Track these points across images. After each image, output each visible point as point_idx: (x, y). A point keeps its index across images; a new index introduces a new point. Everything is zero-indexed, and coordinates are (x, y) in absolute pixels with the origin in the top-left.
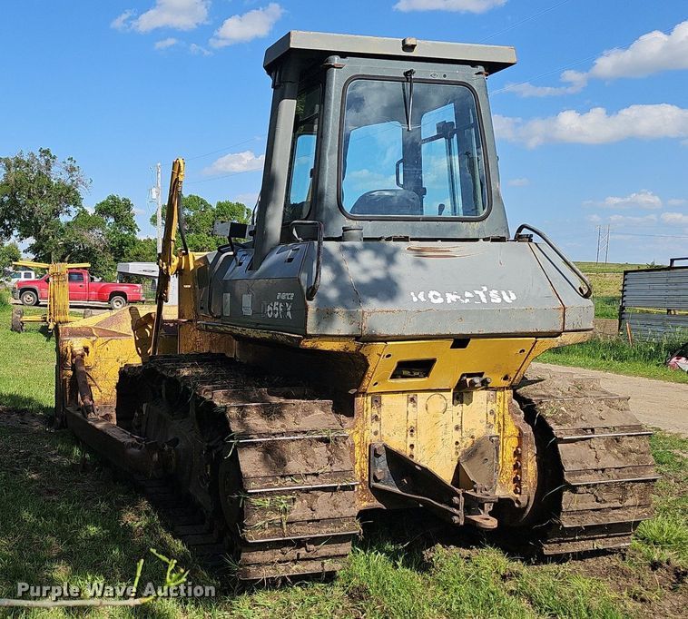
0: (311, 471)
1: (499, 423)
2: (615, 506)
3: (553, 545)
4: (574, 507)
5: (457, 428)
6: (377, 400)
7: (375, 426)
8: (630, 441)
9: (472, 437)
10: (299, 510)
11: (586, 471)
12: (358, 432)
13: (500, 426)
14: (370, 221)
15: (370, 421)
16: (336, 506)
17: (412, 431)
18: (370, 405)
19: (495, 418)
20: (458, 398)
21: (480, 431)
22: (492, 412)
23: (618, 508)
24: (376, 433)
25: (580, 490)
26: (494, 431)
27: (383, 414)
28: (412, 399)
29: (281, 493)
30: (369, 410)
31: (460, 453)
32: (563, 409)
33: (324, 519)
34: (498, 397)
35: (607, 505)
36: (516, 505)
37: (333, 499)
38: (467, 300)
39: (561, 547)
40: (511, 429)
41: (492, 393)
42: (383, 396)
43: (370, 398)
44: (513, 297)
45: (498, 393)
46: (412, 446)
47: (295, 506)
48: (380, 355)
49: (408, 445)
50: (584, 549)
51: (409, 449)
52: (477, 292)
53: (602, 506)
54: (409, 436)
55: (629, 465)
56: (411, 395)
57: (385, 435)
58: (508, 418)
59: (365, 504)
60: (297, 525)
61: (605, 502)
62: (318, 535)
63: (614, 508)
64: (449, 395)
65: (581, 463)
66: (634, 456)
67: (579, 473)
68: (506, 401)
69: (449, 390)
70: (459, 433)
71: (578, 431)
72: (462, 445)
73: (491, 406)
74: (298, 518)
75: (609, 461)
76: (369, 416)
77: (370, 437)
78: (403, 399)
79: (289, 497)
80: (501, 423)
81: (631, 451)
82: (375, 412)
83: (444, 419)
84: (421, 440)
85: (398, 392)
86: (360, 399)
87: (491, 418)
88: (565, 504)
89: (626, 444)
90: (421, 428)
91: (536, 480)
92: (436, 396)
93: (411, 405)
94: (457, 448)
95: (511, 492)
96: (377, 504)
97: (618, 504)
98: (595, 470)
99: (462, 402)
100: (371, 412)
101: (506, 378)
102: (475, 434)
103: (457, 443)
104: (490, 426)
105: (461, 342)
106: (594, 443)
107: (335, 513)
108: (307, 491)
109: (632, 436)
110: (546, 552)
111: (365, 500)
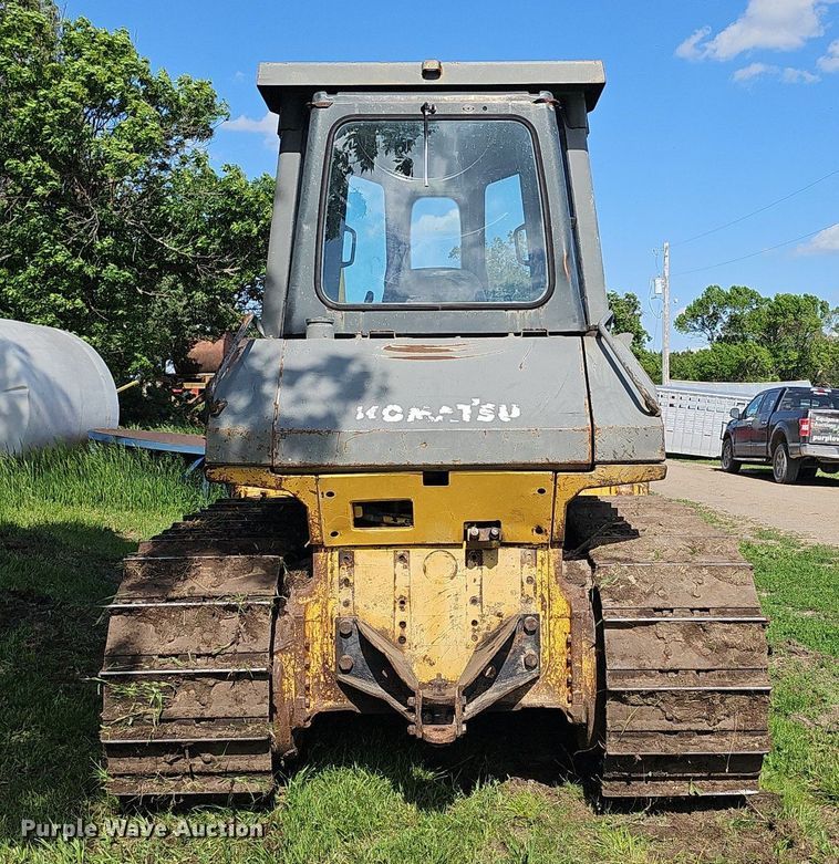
0: (204, 650)
1: (542, 596)
2: (700, 728)
3: (616, 783)
4: (625, 725)
5: (474, 601)
6: (347, 556)
7: (345, 594)
8: (726, 631)
9: (499, 615)
10: (183, 703)
11: (644, 672)
12: (317, 601)
13: (543, 600)
14: (364, 310)
15: (337, 586)
16: (238, 701)
17: (403, 602)
18: (336, 565)
19: (535, 588)
20: (474, 558)
21: (512, 607)
22: (530, 580)
23: (707, 732)
24: (346, 604)
25: (634, 699)
26: (535, 608)
27: (358, 577)
28: (402, 557)
29: (150, 678)
30: (336, 571)
31: (480, 638)
32: (631, 578)
33: (217, 718)
34: (539, 558)
35: (684, 727)
36: (569, 719)
37: (234, 690)
38: (440, 418)
39: (630, 787)
40: (560, 606)
41: (529, 552)
42: (357, 552)
43: (336, 554)
44: (516, 412)
45: (539, 553)
46: (403, 624)
47: (178, 698)
48: (316, 493)
49: (397, 623)
50: (671, 793)
51: (398, 629)
52: (460, 407)
53: (677, 727)
54: (398, 609)
55: (721, 666)
56: (401, 551)
57: (361, 606)
58: (556, 590)
59: (331, 703)
60: (180, 724)
61: (680, 721)
62: (204, 739)
63: (701, 733)
64: (460, 554)
65: (638, 658)
66: (733, 654)
67: (631, 674)
68: (552, 564)
69: (460, 546)
70: (476, 608)
71: (643, 612)
72: (482, 626)
73: (527, 571)
74: (179, 714)
75: (688, 658)
76: (336, 578)
77: (335, 608)
78: (387, 556)
79: (163, 684)
80: (546, 597)
81: (726, 645)
82: (345, 574)
83: (452, 587)
84: (416, 616)
85: (379, 547)
86: (322, 554)
87: (529, 589)
88: (612, 719)
89: (718, 635)
90: (417, 599)
91: (595, 683)
92: (439, 554)
93: (399, 565)
94: (474, 631)
95: (564, 700)
96: (348, 705)
97: (704, 726)
98: (661, 671)
99: (481, 564)
100: (340, 573)
101: (539, 530)
102: (504, 610)
103: (474, 623)
104: (528, 600)
105: (436, 476)
106: (662, 630)
107: (236, 711)
108: (192, 677)
109: (729, 622)
110: (606, 793)
111: (329, 698)
